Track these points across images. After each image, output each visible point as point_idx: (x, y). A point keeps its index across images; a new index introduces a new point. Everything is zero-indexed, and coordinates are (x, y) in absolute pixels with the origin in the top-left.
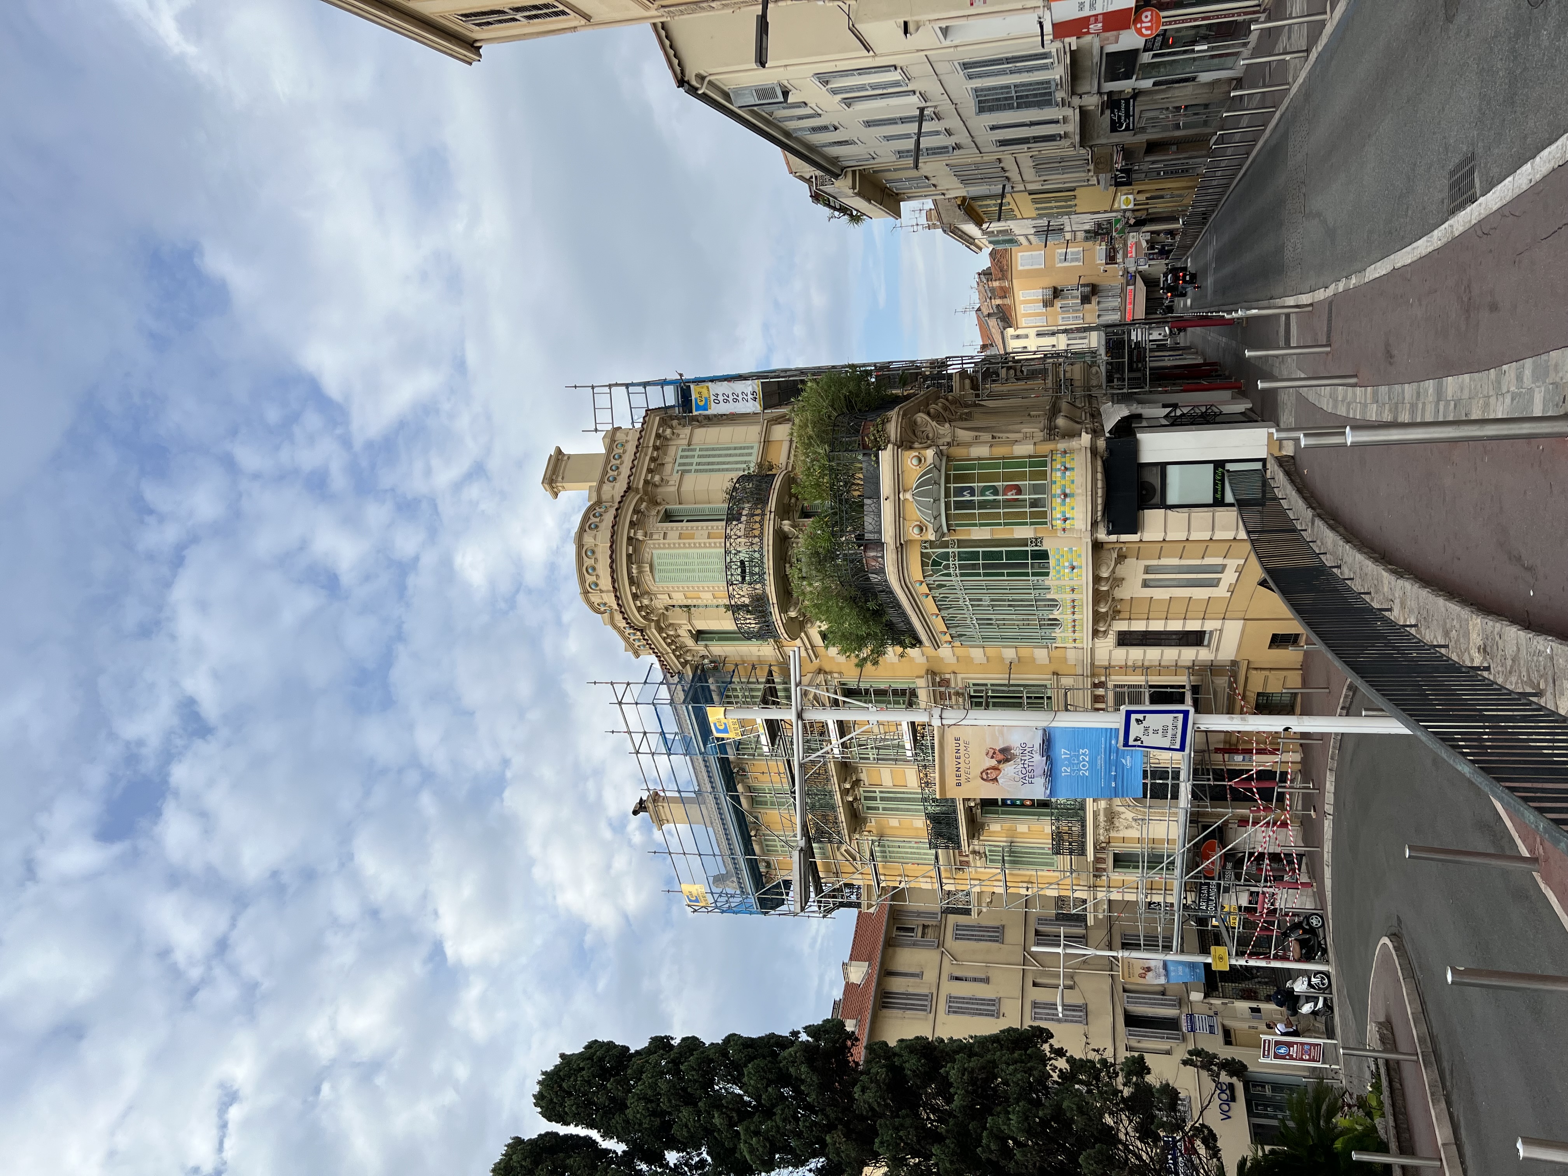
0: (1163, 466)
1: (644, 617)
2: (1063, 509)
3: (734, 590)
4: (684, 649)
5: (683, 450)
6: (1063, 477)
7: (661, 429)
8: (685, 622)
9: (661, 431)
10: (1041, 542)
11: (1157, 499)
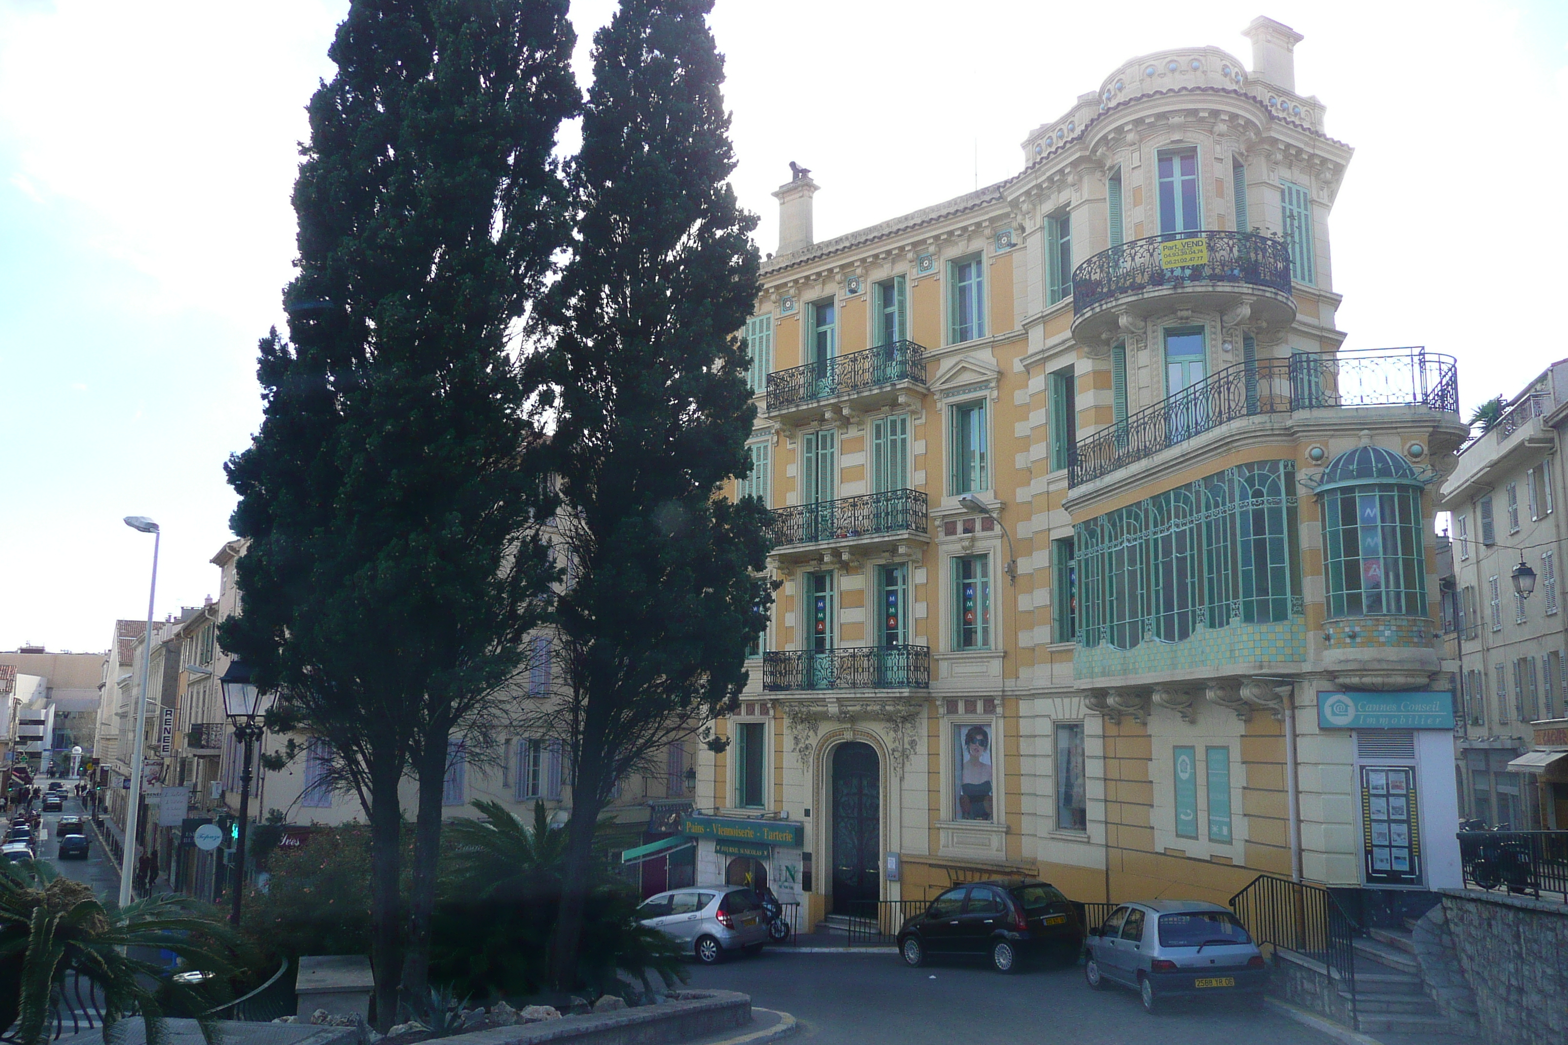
4: (1037, 203)
5: (1305, 194)
9: (1329, 166)
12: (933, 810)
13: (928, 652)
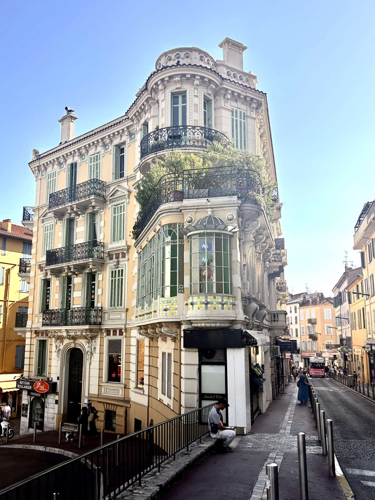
0: (224, 363)
1: (152, 88)
2: (198, 303)
3: (165, 131)
4: (140, 119)
5: (244, 114)
6: (218, 303)
7: (256, 102)
8: (152, 114)
9: (254, 101)
10: (181, 292)
11: (205, 360)
12: (100, 377)
13: (102, 309)
